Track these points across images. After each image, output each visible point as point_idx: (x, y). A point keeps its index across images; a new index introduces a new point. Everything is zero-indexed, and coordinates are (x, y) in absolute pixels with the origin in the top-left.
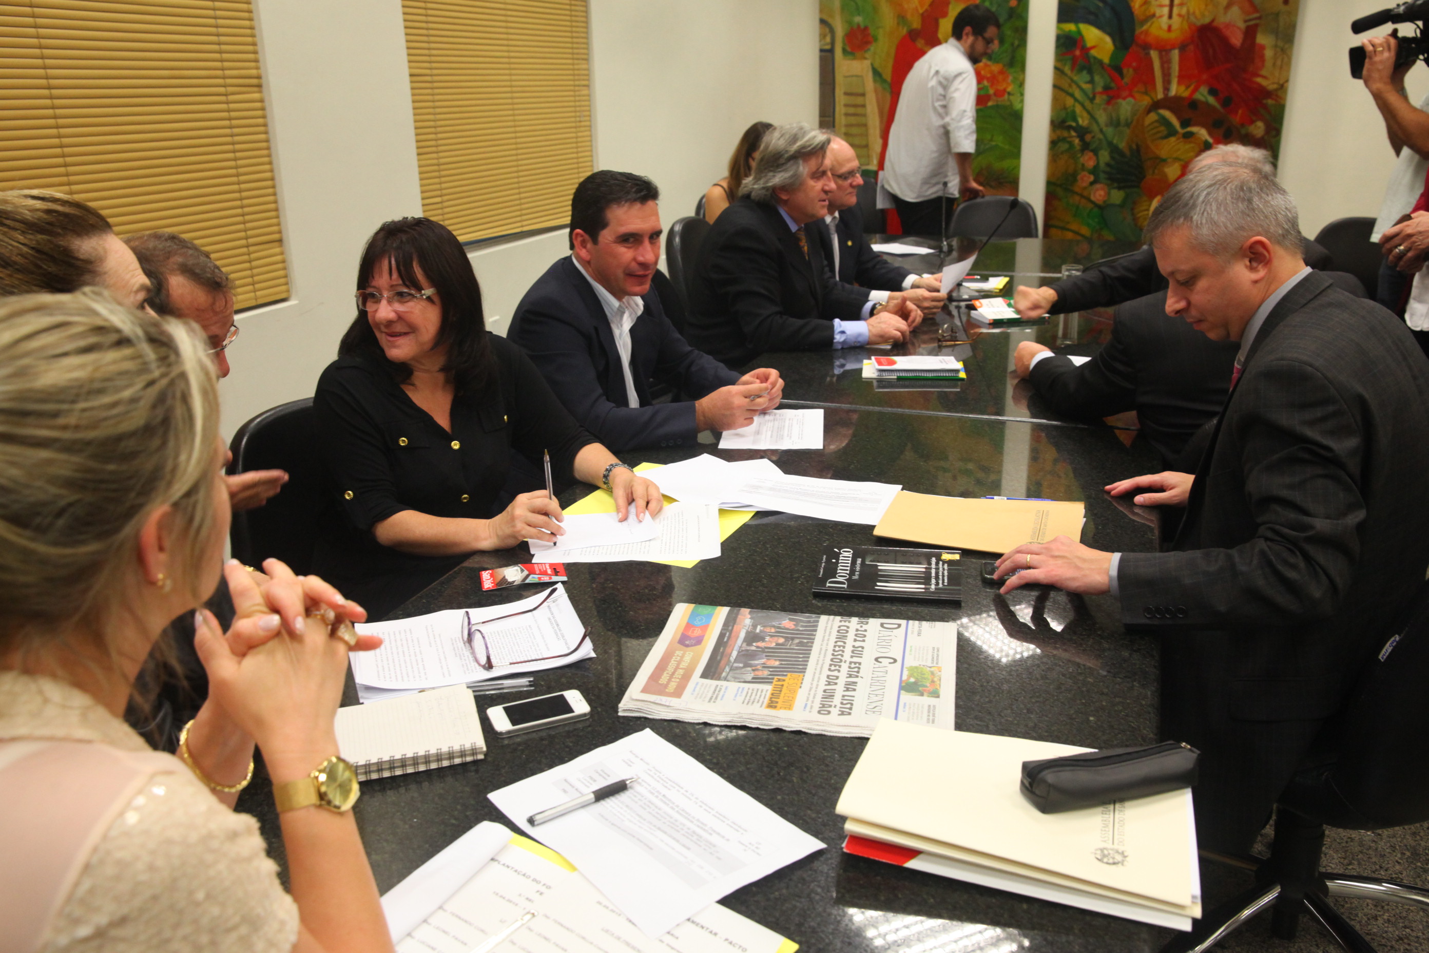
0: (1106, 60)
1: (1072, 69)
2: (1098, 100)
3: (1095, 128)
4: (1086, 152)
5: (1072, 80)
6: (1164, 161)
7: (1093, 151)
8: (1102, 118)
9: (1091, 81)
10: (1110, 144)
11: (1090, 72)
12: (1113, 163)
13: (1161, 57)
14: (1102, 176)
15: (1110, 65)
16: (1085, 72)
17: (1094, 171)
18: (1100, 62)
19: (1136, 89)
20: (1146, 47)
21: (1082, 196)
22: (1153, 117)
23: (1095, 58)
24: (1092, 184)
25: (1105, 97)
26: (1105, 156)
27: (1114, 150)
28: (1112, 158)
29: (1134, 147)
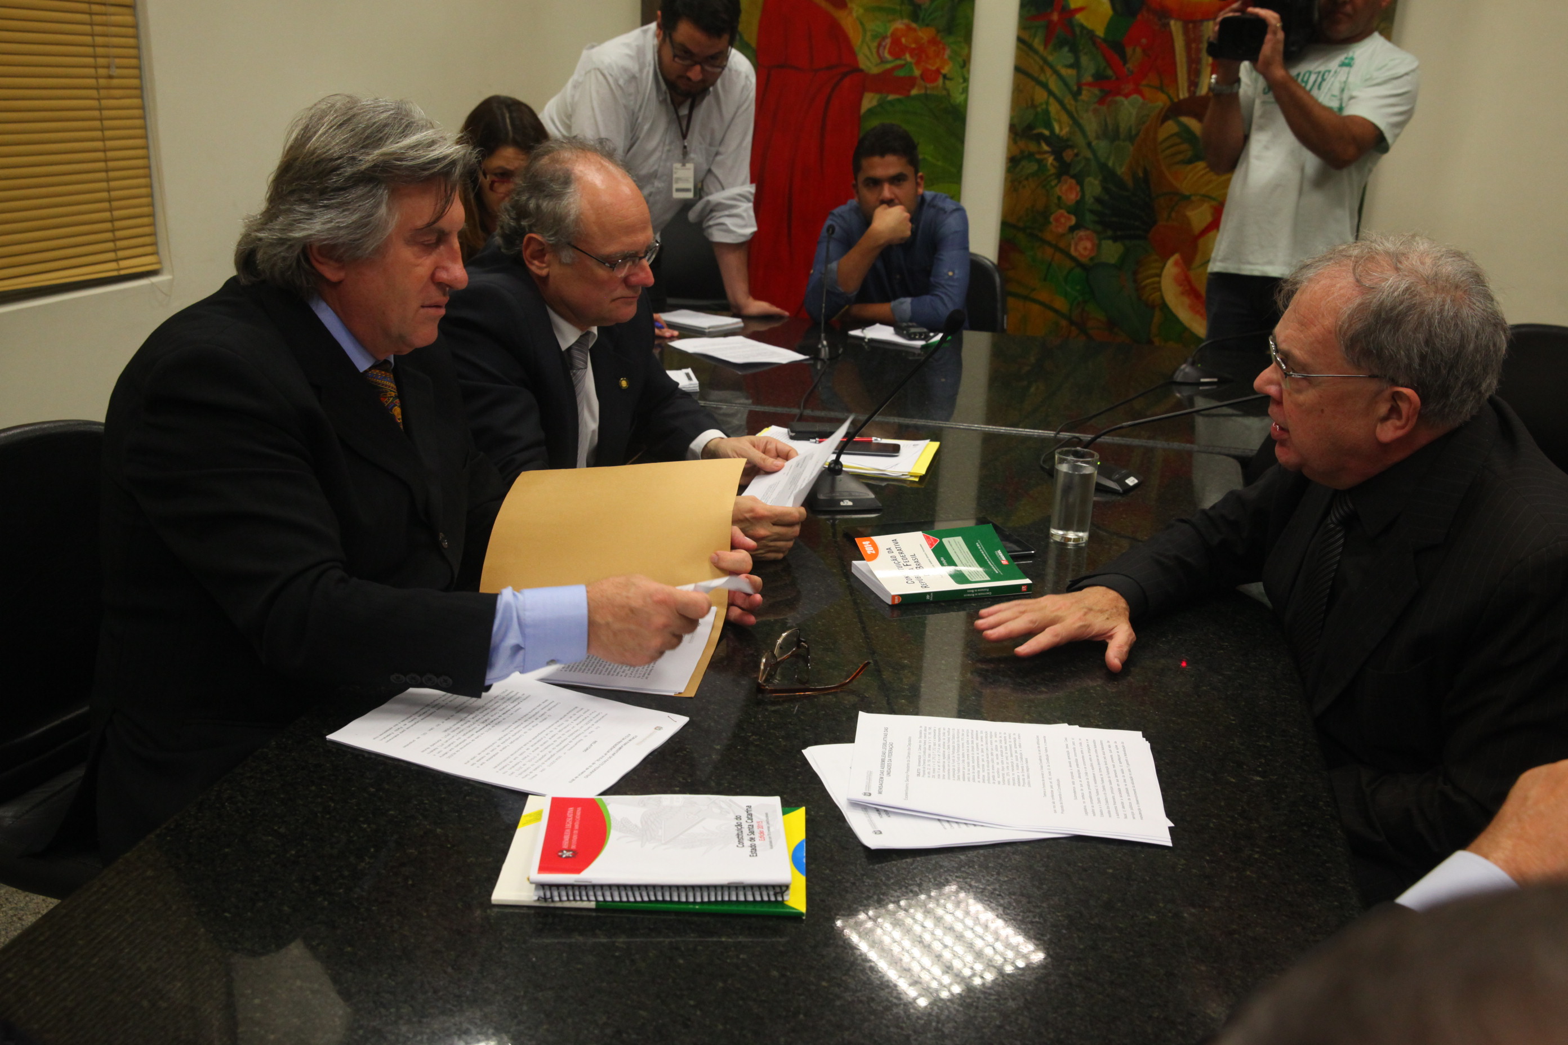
0: (1100, 32)
1: (1046, 46)
2: (1085, 95)
3: (1080, 141)
4: (1064, 178)
5: (1045, 61)
6: (1187, 198)
7: (1073, 177)
8: (1091, 124)
9: (1076, 65)
10: (1103, 167)
11: (1074, 50)
12: (1106, 198)
13: (1186, 32)
14: (1089, 217)
15: (1105, 40)
16: (1066, 49)
17: (1077, 209)
18: (1091, 34)
19: (1144, 82)
20: (1165, 14)
21: (1057, 248)
22: (1170, 127)
23: (1082, 27)
24: (1072, 229)
25: (1096, 91)
26: (1094, 186)
27: (1108, 176)
28: (1105, 189)
29: (1141, 175)
